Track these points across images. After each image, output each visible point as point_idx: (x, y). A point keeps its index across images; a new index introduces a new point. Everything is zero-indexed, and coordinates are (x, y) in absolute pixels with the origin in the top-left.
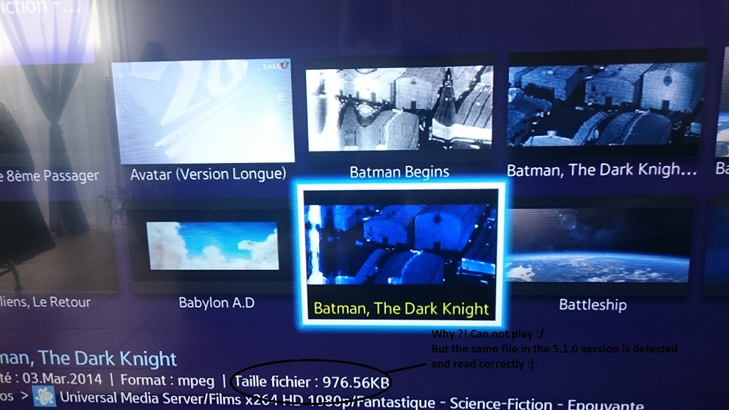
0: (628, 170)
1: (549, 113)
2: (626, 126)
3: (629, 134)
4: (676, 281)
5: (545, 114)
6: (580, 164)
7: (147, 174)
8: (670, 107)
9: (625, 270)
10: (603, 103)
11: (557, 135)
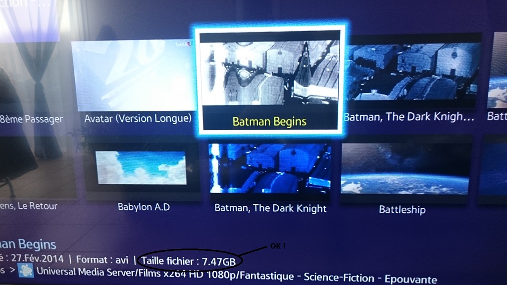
0: (427, 117)
1: (372, 78)
2: (426, 86)
3: (427, 92)
4: (460, 194)
5: (370, 78)
6: (394, 113)
7: (96, 118)
8: (456, 74)
9: (425, 186)
10: (410, 71)
11: (378, 92)
